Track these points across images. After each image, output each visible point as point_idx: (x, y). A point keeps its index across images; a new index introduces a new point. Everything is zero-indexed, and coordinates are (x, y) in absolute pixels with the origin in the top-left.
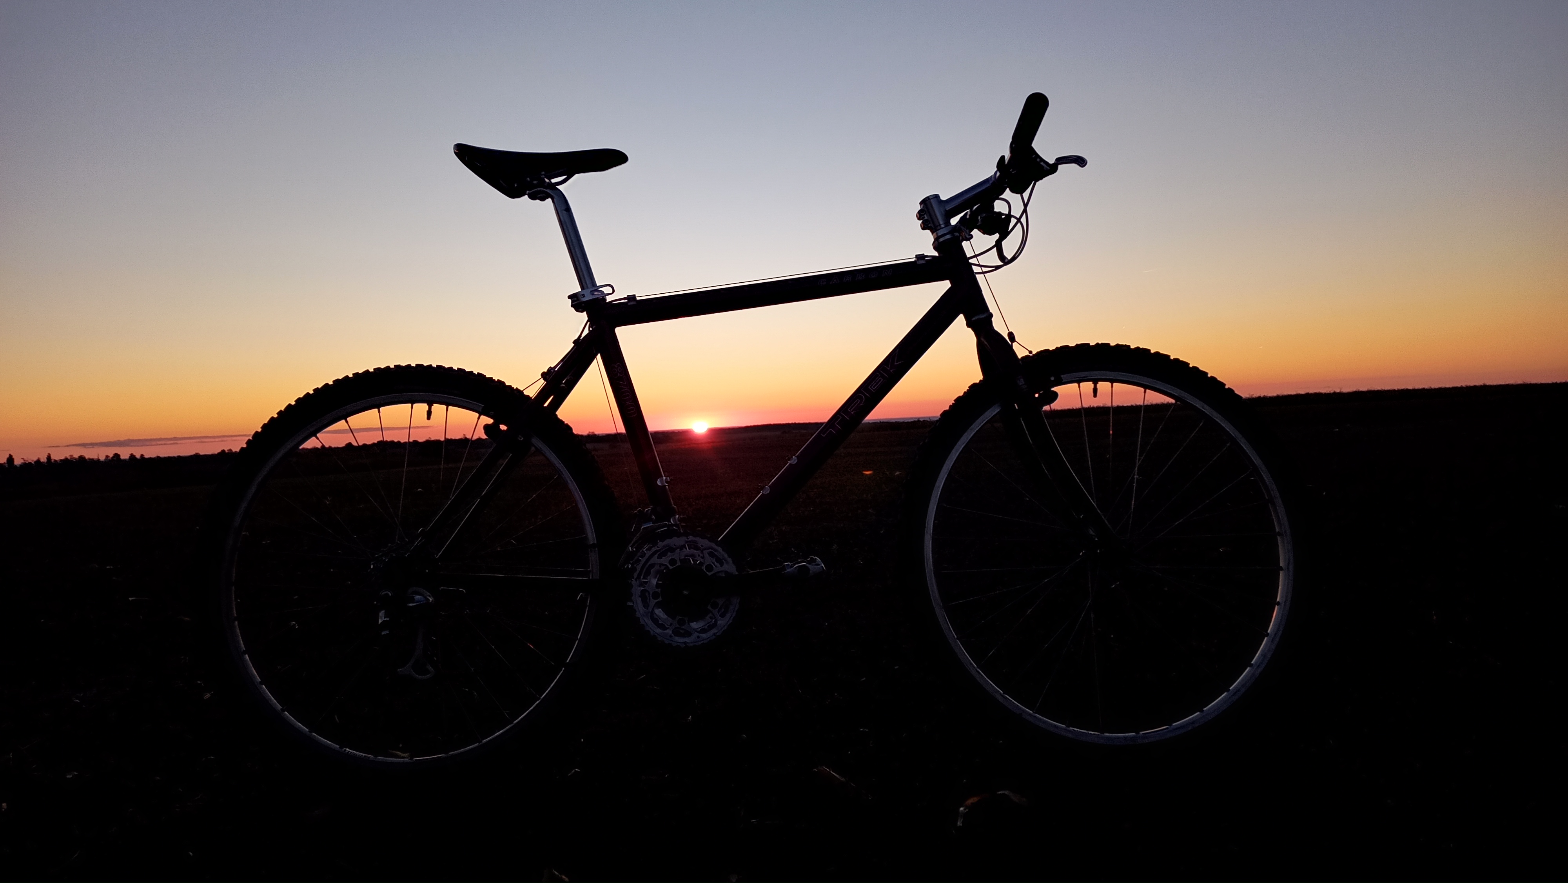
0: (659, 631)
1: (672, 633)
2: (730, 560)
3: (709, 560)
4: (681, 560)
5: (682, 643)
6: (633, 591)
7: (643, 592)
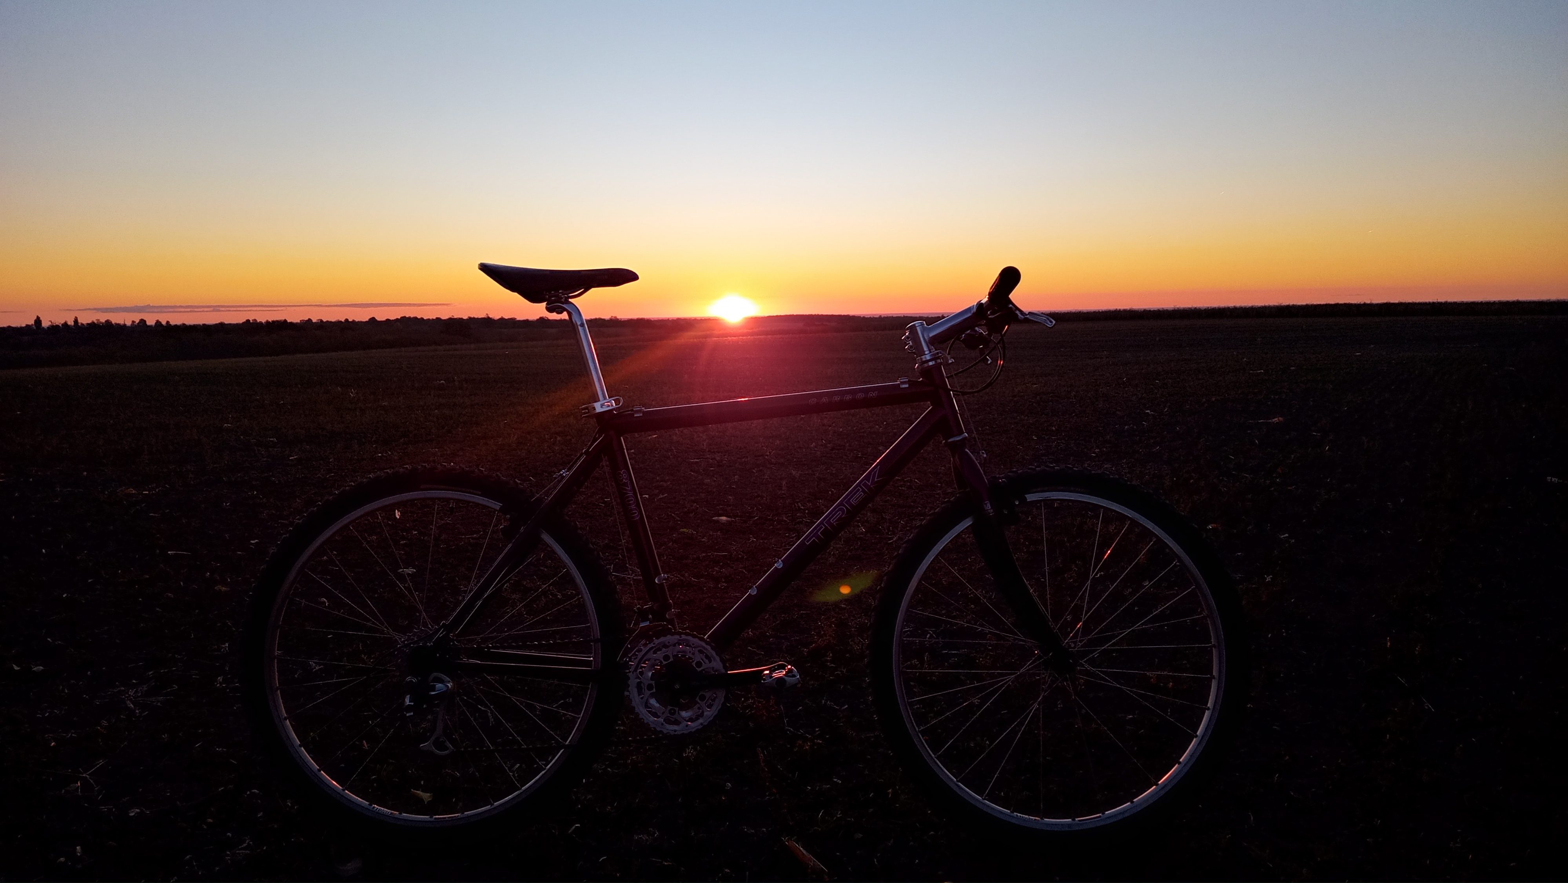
0: (653, 719)
1: (664, 721)
2: (718, 659)
3: (698, 657)
4: (674, 656)
5: (672, 730)
6: (630, 682)
7: (639, 684)
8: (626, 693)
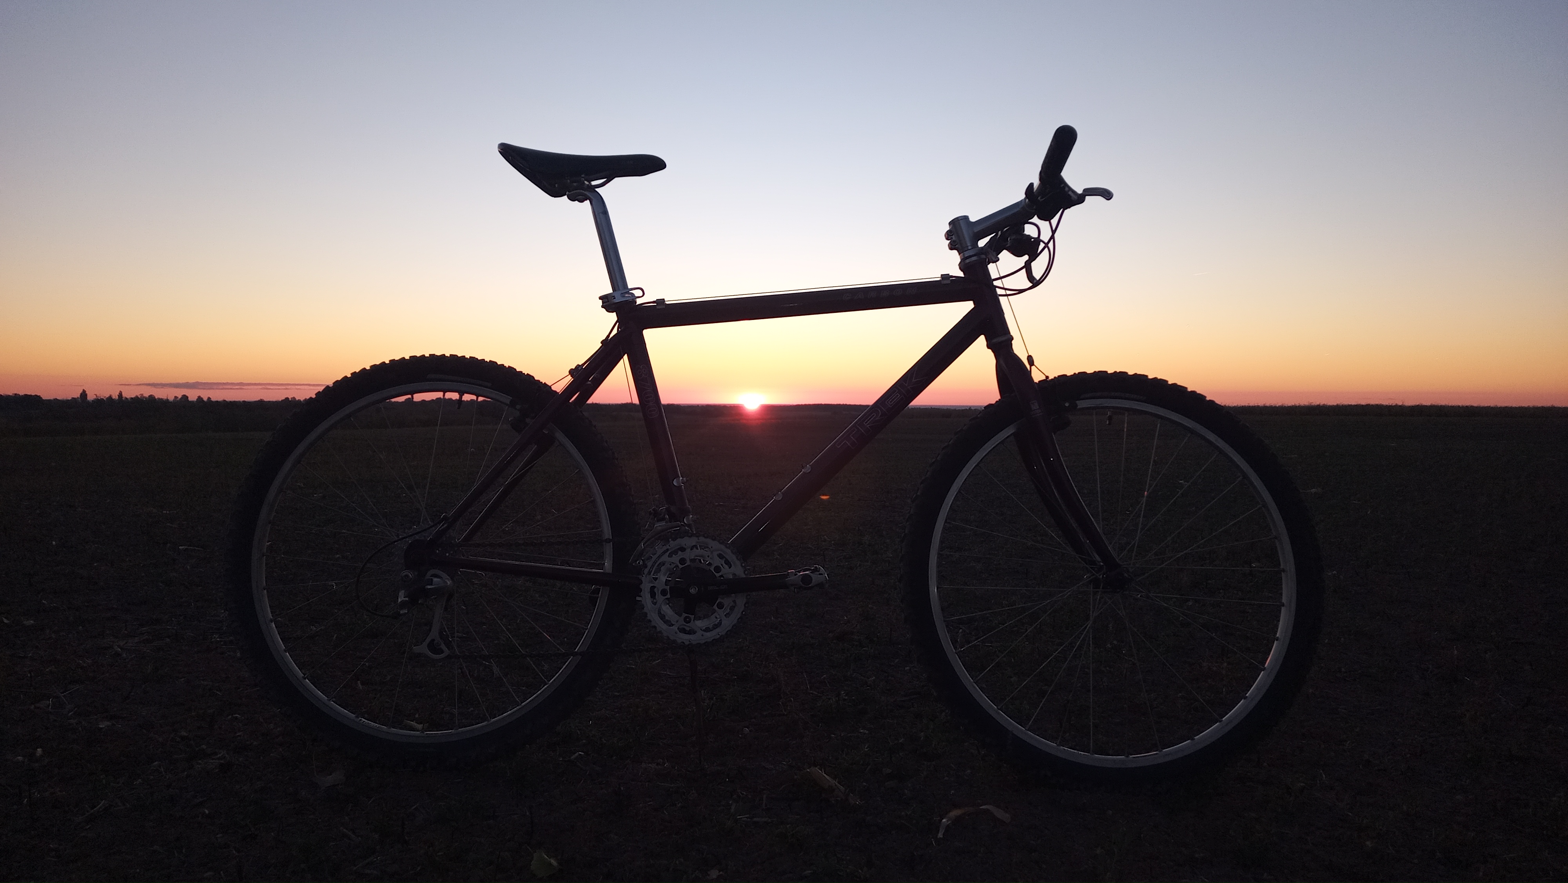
0: (665, 627)
1: (678, 630)
2: (738, 563)
4: (691, 560)
5: (687, 640)
6: (642, 586)
7: (653, 588)
8: (638, 598)
